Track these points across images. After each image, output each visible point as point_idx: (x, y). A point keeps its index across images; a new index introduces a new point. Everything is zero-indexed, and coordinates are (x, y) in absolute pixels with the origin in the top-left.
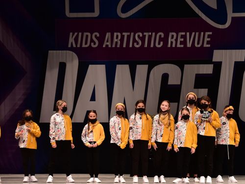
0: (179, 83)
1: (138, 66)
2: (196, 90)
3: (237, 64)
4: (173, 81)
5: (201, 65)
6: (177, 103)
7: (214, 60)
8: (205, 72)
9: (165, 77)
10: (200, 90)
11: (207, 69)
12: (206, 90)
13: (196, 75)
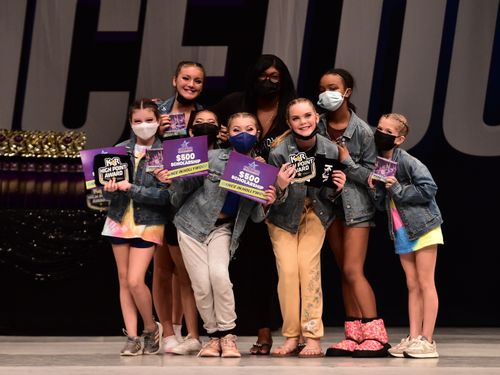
0: (134, 28)
2: (189, 49)
4: (114, 18)
6: (126, 94)
10: (201, 48)
12: (224, 50)
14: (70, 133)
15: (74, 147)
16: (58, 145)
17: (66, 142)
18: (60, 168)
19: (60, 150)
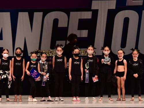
0: (67, 26)
1: (35, 13)
2: (79, 31)
3: (109, 11)
4: (62, 24)
5: (83, 12)
6: (65, 41)
7: (93, 8)
8: (85, 18)
9: (56, 21)
10: (82, 30)
11: (87, 15)
12: (87, 31)
13: (79, 20)
14: (52, 50)
15: (53, 54)
16: (49, 53)
17: (51, 52)
18: (49, 58)
19: (49, 54)
